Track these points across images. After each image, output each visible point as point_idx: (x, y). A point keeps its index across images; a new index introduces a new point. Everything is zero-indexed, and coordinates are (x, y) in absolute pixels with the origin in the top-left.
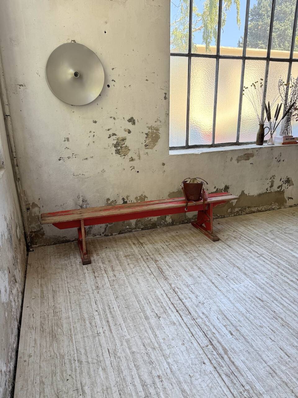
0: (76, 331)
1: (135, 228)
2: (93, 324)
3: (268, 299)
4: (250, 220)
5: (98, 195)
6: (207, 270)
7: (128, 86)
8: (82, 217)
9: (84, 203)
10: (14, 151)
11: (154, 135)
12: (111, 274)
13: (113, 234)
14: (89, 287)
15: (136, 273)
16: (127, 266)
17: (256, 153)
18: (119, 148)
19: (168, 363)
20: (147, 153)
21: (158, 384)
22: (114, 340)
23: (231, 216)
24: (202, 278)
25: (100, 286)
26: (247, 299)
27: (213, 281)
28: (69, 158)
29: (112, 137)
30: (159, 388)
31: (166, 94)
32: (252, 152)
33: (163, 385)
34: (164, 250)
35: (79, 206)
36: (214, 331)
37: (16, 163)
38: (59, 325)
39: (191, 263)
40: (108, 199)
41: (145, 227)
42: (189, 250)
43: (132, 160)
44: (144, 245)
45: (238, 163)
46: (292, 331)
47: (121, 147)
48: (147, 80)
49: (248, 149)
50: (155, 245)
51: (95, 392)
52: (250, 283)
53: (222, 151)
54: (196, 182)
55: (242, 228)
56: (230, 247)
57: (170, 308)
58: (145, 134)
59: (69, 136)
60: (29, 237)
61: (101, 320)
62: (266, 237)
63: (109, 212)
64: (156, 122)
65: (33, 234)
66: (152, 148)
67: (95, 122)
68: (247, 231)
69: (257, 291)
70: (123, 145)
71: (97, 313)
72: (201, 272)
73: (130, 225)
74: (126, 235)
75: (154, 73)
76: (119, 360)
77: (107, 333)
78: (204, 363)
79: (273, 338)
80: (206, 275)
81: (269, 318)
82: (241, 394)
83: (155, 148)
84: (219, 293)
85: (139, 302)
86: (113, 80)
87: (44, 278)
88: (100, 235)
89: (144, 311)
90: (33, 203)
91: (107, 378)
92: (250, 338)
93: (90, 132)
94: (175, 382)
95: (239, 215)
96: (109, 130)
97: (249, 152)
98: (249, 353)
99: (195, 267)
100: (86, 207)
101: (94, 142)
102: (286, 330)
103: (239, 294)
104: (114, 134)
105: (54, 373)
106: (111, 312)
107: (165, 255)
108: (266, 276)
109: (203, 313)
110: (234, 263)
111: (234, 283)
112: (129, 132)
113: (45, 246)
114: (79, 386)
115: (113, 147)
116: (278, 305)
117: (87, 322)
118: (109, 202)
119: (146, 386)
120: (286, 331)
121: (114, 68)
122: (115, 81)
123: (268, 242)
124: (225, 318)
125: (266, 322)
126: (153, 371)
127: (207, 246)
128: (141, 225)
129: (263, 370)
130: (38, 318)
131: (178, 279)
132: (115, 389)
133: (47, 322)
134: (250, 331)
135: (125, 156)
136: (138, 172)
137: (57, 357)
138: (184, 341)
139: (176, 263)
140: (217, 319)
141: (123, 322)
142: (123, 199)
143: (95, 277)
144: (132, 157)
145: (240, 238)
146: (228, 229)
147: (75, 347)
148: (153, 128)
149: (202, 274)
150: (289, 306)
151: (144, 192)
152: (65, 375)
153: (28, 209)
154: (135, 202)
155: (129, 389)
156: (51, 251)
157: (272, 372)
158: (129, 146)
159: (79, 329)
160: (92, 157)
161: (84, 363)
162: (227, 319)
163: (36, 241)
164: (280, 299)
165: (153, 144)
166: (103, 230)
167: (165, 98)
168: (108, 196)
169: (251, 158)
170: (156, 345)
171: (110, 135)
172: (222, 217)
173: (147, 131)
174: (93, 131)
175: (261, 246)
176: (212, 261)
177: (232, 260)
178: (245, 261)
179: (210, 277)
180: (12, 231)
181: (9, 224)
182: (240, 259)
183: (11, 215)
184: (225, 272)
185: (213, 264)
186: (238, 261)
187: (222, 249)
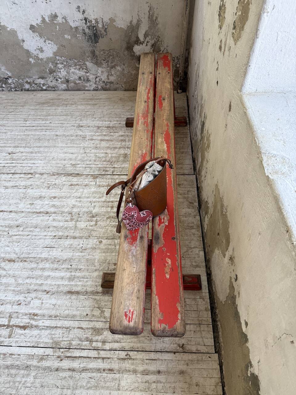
24: (29, 206)
43: (221, 46)
56: (70, 292)
66: (235, 42)
72: (38, 211)
80: (29, 212)
110: (26, 263)
136: (218, 83)
144: (222, 41)
149: (34, 210)
175: (35, 363)
176: (52, 237)
177: (33, 265)
178: (18, 285)
179: (23, 215)
180: (105, 33)
181: (97, 22)
182: (28, 281)
183: (112, 20)
184: (17, 237)
185: (45, 234)
186: (26, 273)
187: (73, 274)
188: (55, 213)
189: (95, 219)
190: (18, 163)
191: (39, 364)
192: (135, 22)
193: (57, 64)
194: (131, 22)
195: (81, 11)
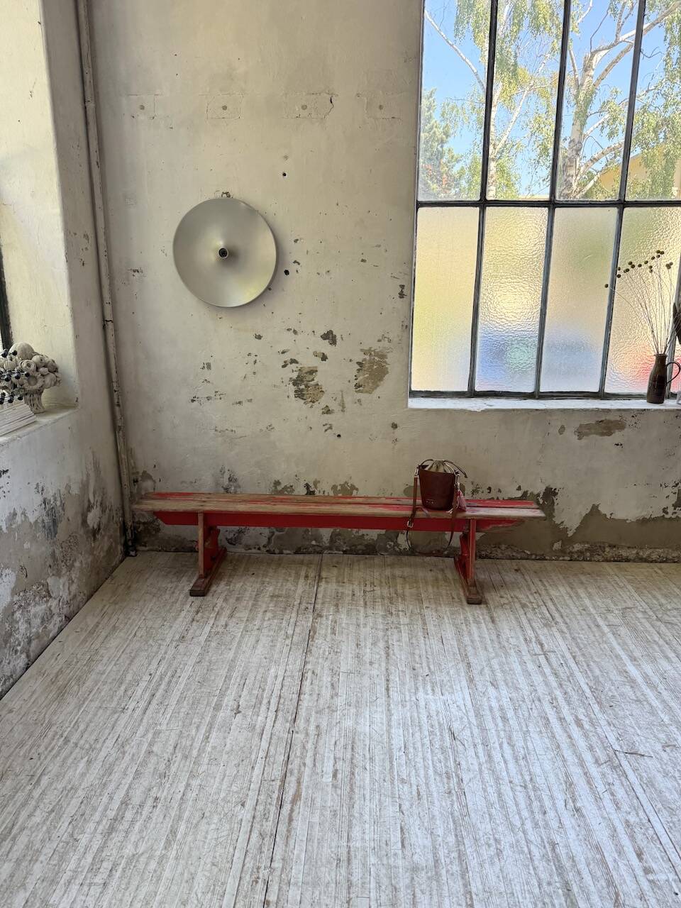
0: (96, 696)
1: (330, 548)
2: (129, 693)
3: (470, 739)
4: (598, 576)
5: (259, 471)
6: (400, 654)
7: (324, 273)
8: (201, 508)
9: (231, 483)
10: (114, 380)
11: (375, 367)
12: (223, 621)
13: (285, 552)
14: (170, 635)
15: (265, 631)
16: (260, 615)
17: (629, 420)
18: (303, 387)
19: (188, 785)
20: (359, 401)
21: (146, 809)
22: (139, 725)
23: (561, 559)
24: (376, 666)
25: (189, 636)
26: (426, 727)
27: (391, 677)
28: (209, 398)
29: (289, 365)
30: (141, 815)
31: (402, 287)
32: (619, 419)
33: (151, 813)
34: (353, 600)
35: (223, 487)
36: (309, 761)
37: (116, 401)
38: (80, 681)
39: (381, 634)
40: (277, 483)
41: (351, 550)
42: (400, 609)
43: (328, 411)
44: (323, 584)
45: (580, 439)
46: (456, 807)
47: (307, 386)
48: (363, 261)
49: (609, 411)
50: (342, 586)
51: (53, 788)
52: (464, 699)
53: (537, 410)
54: (441, 470)
55: (561, 589)
56: (493, 621)
57: (269, 702)
58: (357, 363)
59: (211, 361)
60: (129, 531)
61: (145, 691)
62: (599, 619)
63: (254, 506)
64: (379, 341)
65: (142, 527)
66: (370, 392)
67: (259, 337)
68: (567, 597)
69: (461, 718)
70: (311, 381)
71: (148, 678)
72: (384, 656)
73: (318, 538)
74: (307, 557)
75: (379, 246)
76: (121, 755)
77: (138, 711)
78: (243, 805)
79: (404, 808)
80: (388, 663)
81: (435, 772)
82: (255, 870)
83: (378, 392)
84: (382, 700)
85: (228, 678)
86: (295, 262)
87: (116, 604)
88: (259, 549)
89: (222, 694)
90: (144, 472)
91: (83, 775)
92: (362, 793)
93: (249, 354)
94: (173, 816)
95: (584, 560)
96: (283, 352)
97: (611, 417)
98: (335, 815)
99: (381, 644)
100: (235, 493)
101: (254, 373)
102: (445, 802)
103: (418, 713)
104: (293, 361)
105: (21, 744)
106: (170, 682)
107: (343, 611)
108: (514, 695)
109: (318, 727)
110: (469, 654)
111: (430, 691)
112: (324, 358)
113: (160, 551)
114: (40, 772)
115: (291, 385)
116: (481, 754)
117: (123, 688)
118: (279, 488)
119: (127, 805)
120: (444, 804)
121: (297, 240)
122: (299, 264)
123: (595, 629)
124: (350, 747)
125: (422, 776)
126: (155, 788)
127: (445, 610)
128: (342, 543)
129: (333, 850)
130: (61, 662)
131: (330, 656)
132: (81, 793)
133: (68, 671)
134: (373, 781)
135: (314, 402)
136: (339, 436)
137: (42, 725)
138: (243, 761)
139: (352, 628)
140: (333, 742)
141: (175, 703)
142: (307, 486)
143: (193, 620)
144: (327, 406)
145: (534, 609)
146: (528, 586)
147: (76, 718)
148: (373, 353)
149: (383, 659)
150: (502, 764)
151: (351, 478)
152: (33, 751)
153: (136, 481)
154: (332, 494)
155: (99, 800)
156: (161, 563)
157: (344, 857)
158: (321, 385)
159: (103, 694)
160: (250, 401)
161: (71, 744)
162: (352, 749)
163: (146, 540)
164: (497, 745)
165: (373, 383)
166: (264, 541)
167: (402, 295)
168: (278, 478)
169: (617, 431)
170: (195, 753)
171: (285, 362)
172: (538, 558)
173: (360, 357)
174: (254, 352)
175: (568, 635)
176: (427, 639)
177: (469, 648)
178: (497, 655)
179: (392, 668)
180: (63, 513)
181: (55, 499)
182: (491, 650)
183: (68, 487)
184: (432, 667)
185: (422, 646)
186: (482, 653)
187: (471, 622)
188: (387, 642)
189: (394, 613)
190: (271, 695)
191: (568, 633)
192: (85, 479)
193: (13, 614)
194: (82, 480)
195: (40, 490)
